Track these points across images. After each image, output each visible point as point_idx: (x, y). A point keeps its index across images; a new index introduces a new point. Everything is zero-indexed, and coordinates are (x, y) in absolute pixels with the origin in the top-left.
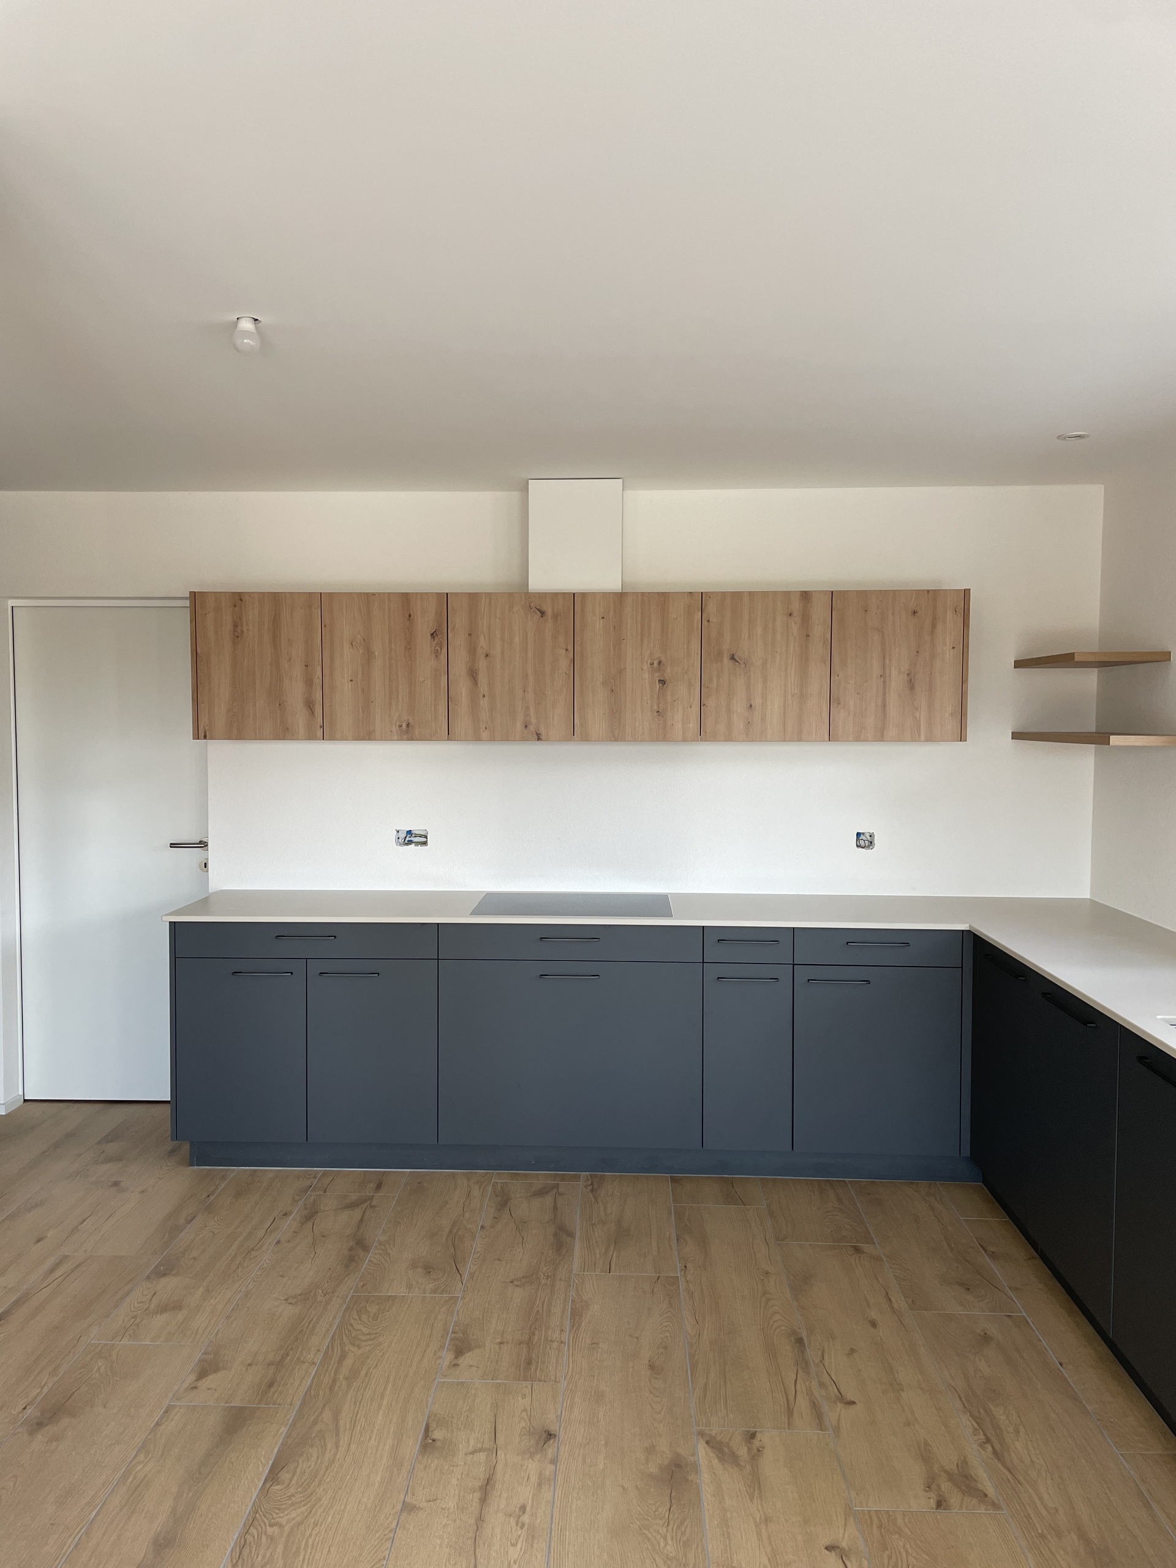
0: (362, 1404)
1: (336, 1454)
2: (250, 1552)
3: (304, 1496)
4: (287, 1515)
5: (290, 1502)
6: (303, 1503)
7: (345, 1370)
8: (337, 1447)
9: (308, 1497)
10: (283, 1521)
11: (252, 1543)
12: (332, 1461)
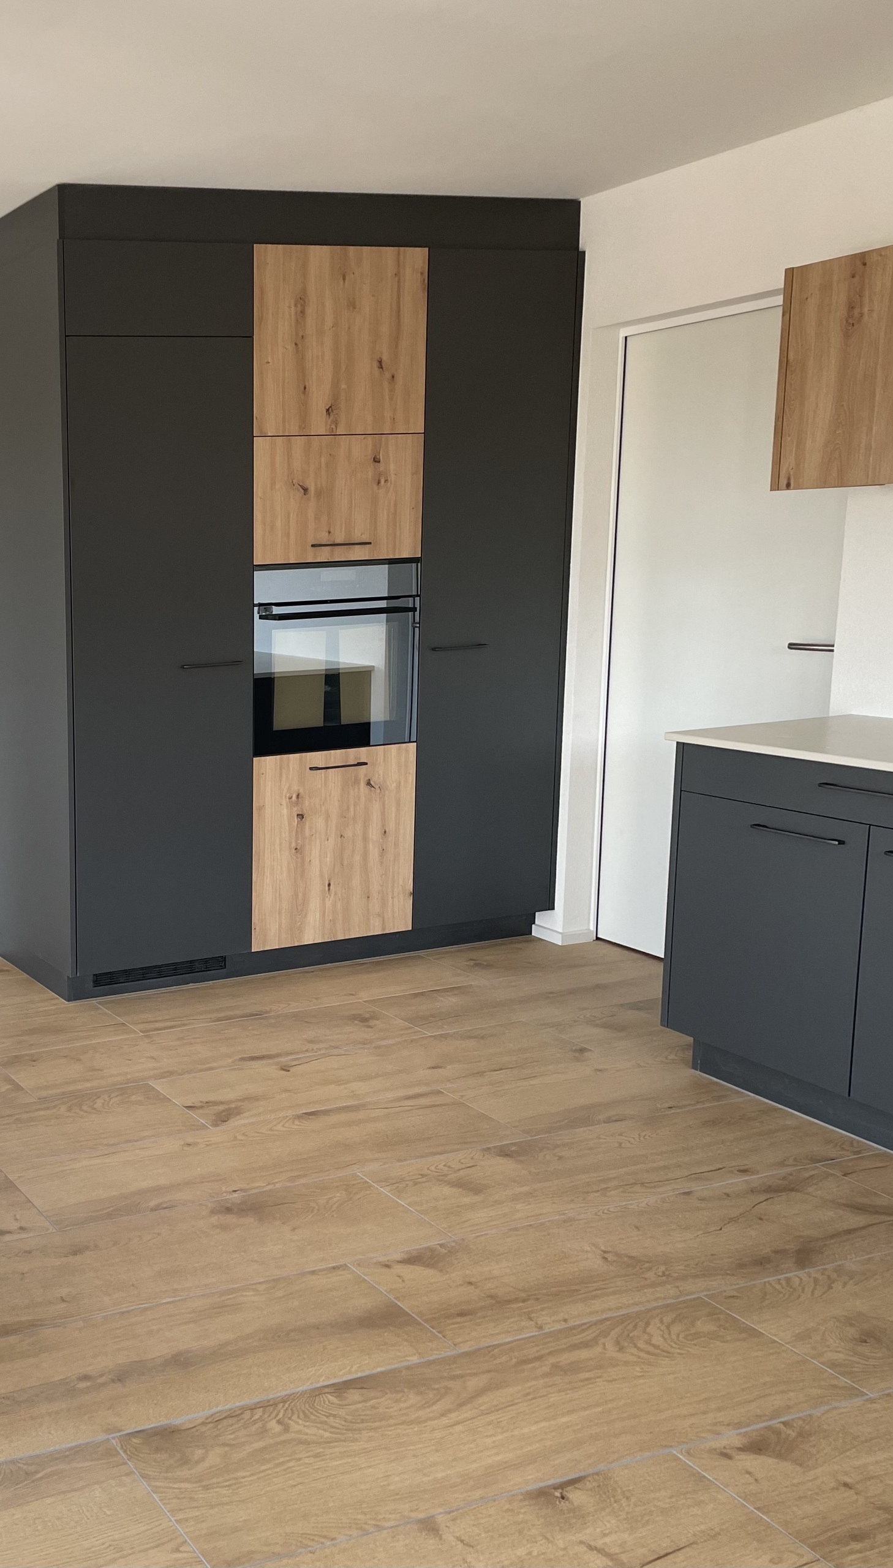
0: (533, 1401)
1: (431, 1419)
2: (232, 1425)
3: (343, 1426)
4: (305, 1426)
5: (325, 1419)
6: (333, 1430)
7: (565, 1359)
8: (443, 1415)
9: (346, 1430)
10: (294, 1427)
11: (242, 1421)
12: (418, 1421)
